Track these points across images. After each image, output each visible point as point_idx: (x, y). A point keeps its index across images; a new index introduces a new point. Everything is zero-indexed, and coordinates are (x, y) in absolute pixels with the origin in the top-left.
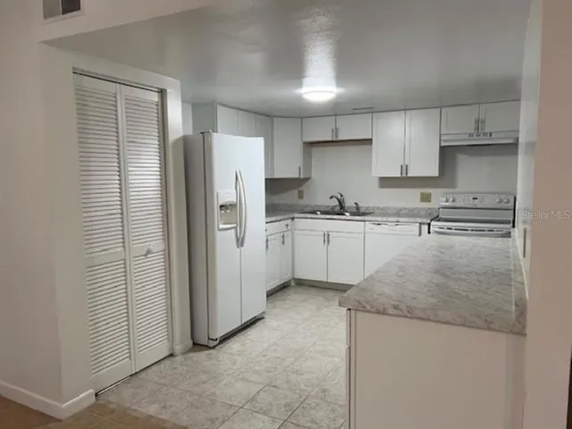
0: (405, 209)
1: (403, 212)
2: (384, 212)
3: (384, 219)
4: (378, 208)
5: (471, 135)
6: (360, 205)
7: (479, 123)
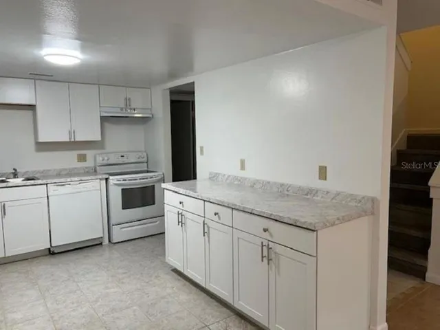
0: (66, 170)
1: (63, 173)
2: (45, 175)
3: (69, 180)
4: (39, 172)
5: (122, 109)
6: (18, 171)
7: (127, 100)
